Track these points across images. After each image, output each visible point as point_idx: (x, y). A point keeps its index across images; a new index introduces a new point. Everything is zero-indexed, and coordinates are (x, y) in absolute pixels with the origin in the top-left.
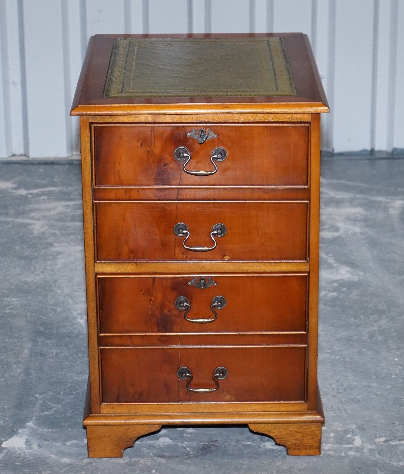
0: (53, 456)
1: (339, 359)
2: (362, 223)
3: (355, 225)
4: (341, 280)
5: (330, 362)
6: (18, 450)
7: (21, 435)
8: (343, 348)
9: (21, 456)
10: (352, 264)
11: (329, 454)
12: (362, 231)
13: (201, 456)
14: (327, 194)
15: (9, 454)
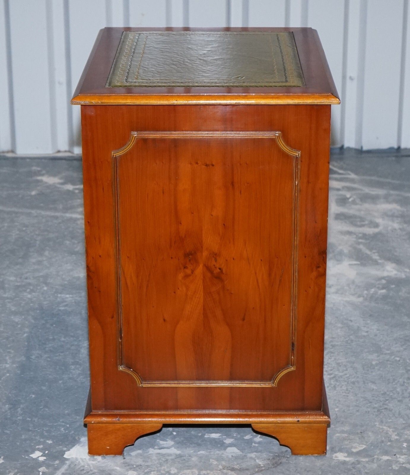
0: (118, 468)
1: (399, 361)
2: (400, 219)
3: (393, 221)
4: (388, 276)
5: (391, 364)
6: (81, 462)
7: (83, 444)
8: (402, 349)
9: (85, 469)
10: (397, 261)
11: (405, 467)
12: (401, 227)
13: (272, 469)
14: (361, 190)
15: (72, 466)
